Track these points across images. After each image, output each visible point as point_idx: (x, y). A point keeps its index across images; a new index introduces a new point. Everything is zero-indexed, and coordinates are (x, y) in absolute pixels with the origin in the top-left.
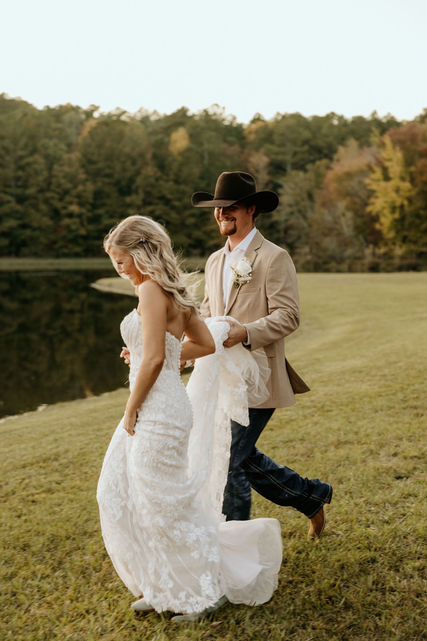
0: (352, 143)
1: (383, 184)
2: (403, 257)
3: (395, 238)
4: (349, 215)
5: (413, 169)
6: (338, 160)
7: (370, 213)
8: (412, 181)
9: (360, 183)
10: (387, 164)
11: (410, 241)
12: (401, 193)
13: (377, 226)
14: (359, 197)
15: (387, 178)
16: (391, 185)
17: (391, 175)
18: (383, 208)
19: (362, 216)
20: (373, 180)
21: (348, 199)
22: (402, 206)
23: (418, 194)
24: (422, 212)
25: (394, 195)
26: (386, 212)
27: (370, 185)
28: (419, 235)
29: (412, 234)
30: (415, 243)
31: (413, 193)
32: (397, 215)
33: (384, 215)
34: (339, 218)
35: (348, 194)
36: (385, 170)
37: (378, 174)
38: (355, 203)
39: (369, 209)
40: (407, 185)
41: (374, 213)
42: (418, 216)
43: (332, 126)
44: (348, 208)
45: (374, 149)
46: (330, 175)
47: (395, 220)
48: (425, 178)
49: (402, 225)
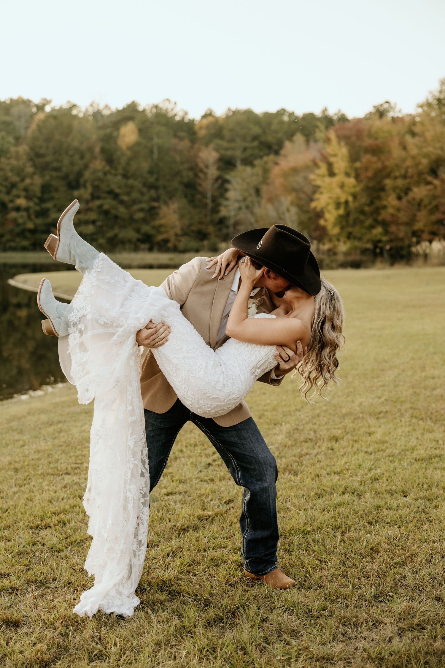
0: (299, 138)
1: (328, 180)
2: (346, 254)
3: (339, 234)
4: (294, 210)
5: (358, 164)
6: (285, 156)
7: (315, 208)
8: (357, 177)
9: (306, 178)
10: (332, 159)
11: (355, 238)
12: (346, 189)
13: (322, 222)
14: (304, 192)
15: (332, 174)
16: (335, 180)
17: (336, 171)
18: (328, 204)
19: (308, 212)
20: (318, 175)
21: (294, 195)
22: (347, 202)
23: (363, 190)
24: (367, 209)
25: (338, 191)
26: (331, 207)
27: (314, 180)
28: (363, 231)
29: (356, 230)
30: (360, 239)
31: (358, 189)
32: (341, 211)
33: (329, 212)
34: (283, 213)
35: (294, 190)
36: (330, 165)
37: (323, 169)
38: (300, 199)
39: (313, 205)
40: (351, 181)
41: (319, 209)
42: (362, 212)
43: (282, 122)
44: (292, 203)
45: (320, 144)
46: (276, 171)
47: (340, 216)
48: (370, 174)
49: (347, 221)
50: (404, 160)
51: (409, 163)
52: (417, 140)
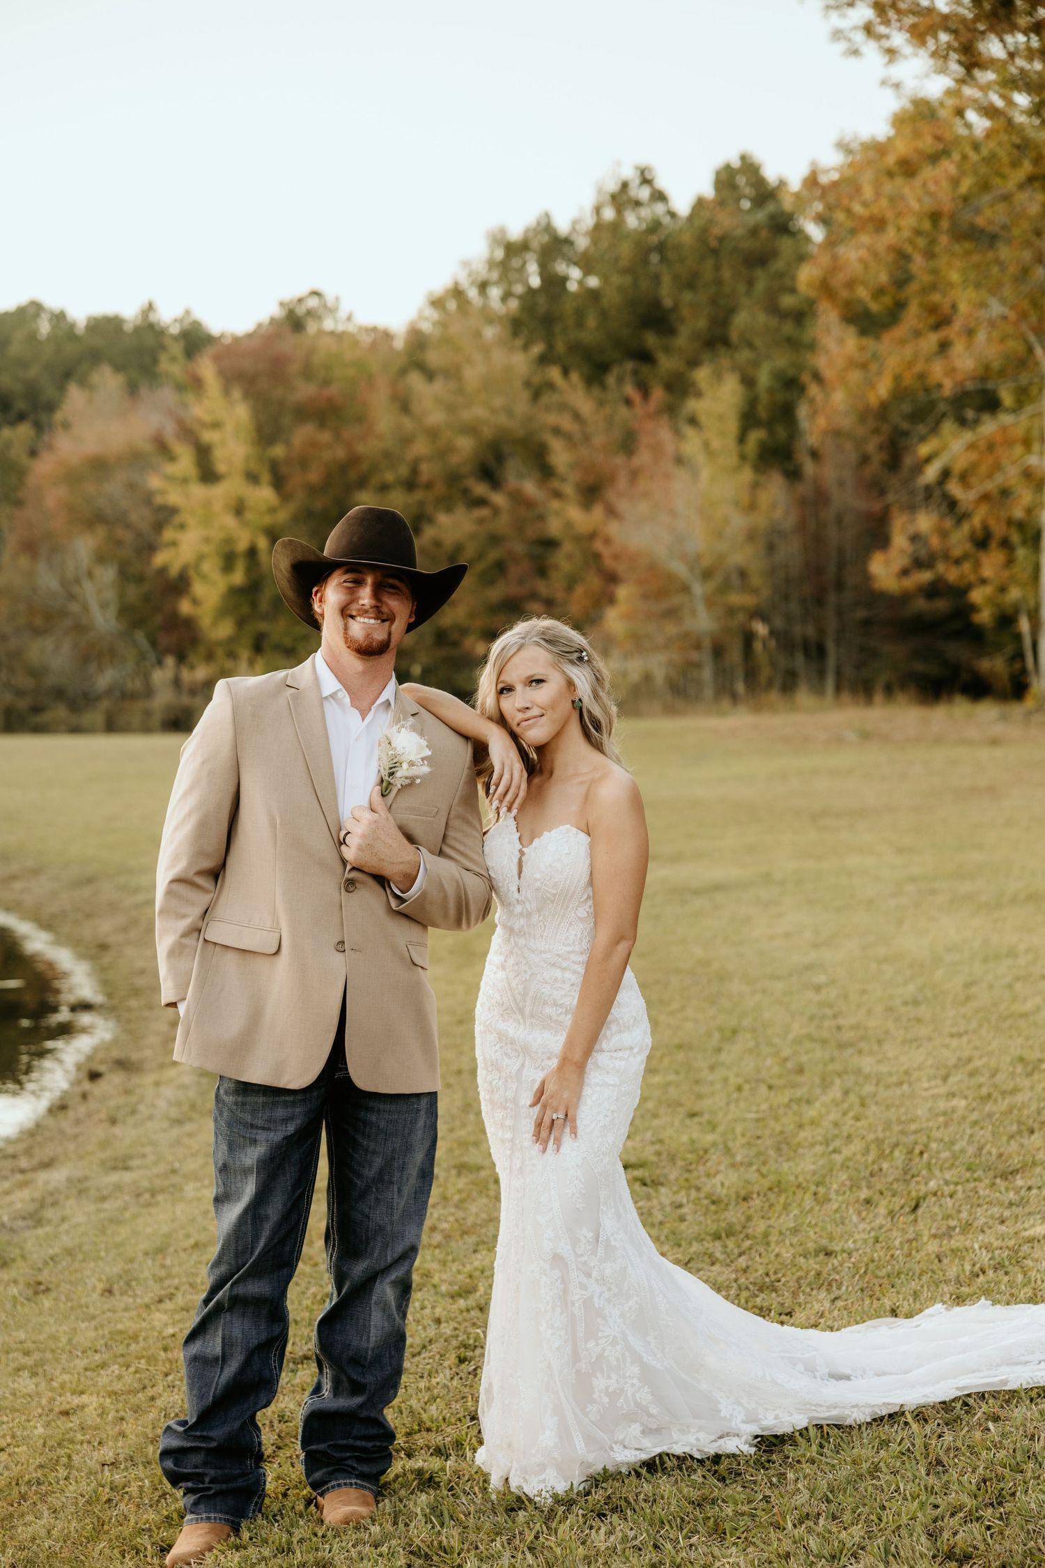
0: (108, 380)
1: (199, 491)
3: (232, 640)
4: (108, 575)
5: (278, 451)
6: (66, 426)
7: (163, 571)
8: (279, 482)
9: (131, 487)
10: (208, 436)
11: (276, 649)
12: (249, 515)
13: (185, 607)
14: (128, 526)
15: (208, 475)
16: (220, 492)
17: (221, 467)
18: (201, 558)
19: (140, 579)
20: (170, 479)
21: (101, 531)
22: (252, 552)
23: (296, 519)
25: (229, 521)
26: (210, 567)
27: (163, 492)
29: (277, 628)
30: (290, 652)
31: (282, 516)
32: (238, 577)
33: (204, 577)
34: (76, 581)
35: (97, 518)
36: (203, 454)
37: (185, 462)
38: (119, 543)
39: (160, 559)
40: (265, 494)
41: (174, 571)
44: (101, 558)
45: (167, 395)
46: (43, 468)
47: (234, 591)
48: (314, 475)
49: (254, 605)
50: (407, 440)
51: (421, 447)
52: (438, 387)
